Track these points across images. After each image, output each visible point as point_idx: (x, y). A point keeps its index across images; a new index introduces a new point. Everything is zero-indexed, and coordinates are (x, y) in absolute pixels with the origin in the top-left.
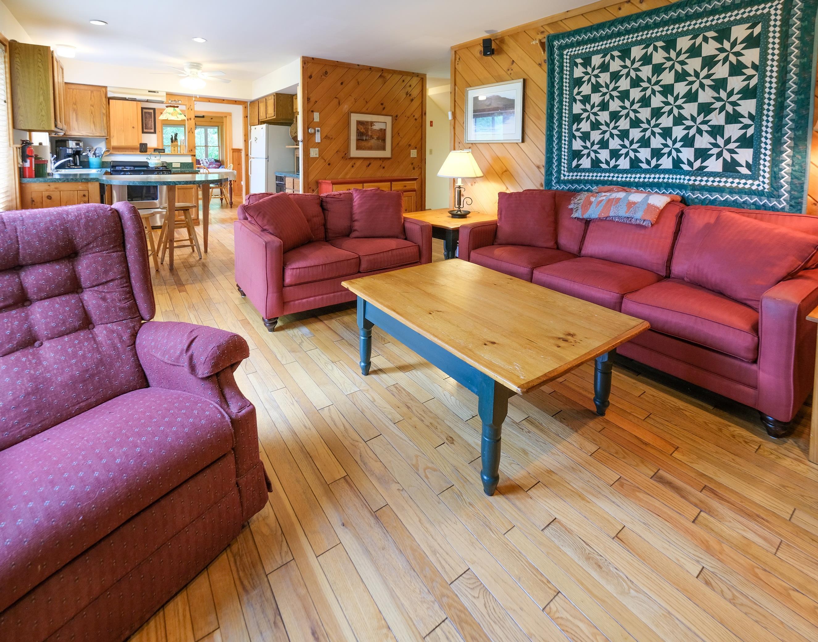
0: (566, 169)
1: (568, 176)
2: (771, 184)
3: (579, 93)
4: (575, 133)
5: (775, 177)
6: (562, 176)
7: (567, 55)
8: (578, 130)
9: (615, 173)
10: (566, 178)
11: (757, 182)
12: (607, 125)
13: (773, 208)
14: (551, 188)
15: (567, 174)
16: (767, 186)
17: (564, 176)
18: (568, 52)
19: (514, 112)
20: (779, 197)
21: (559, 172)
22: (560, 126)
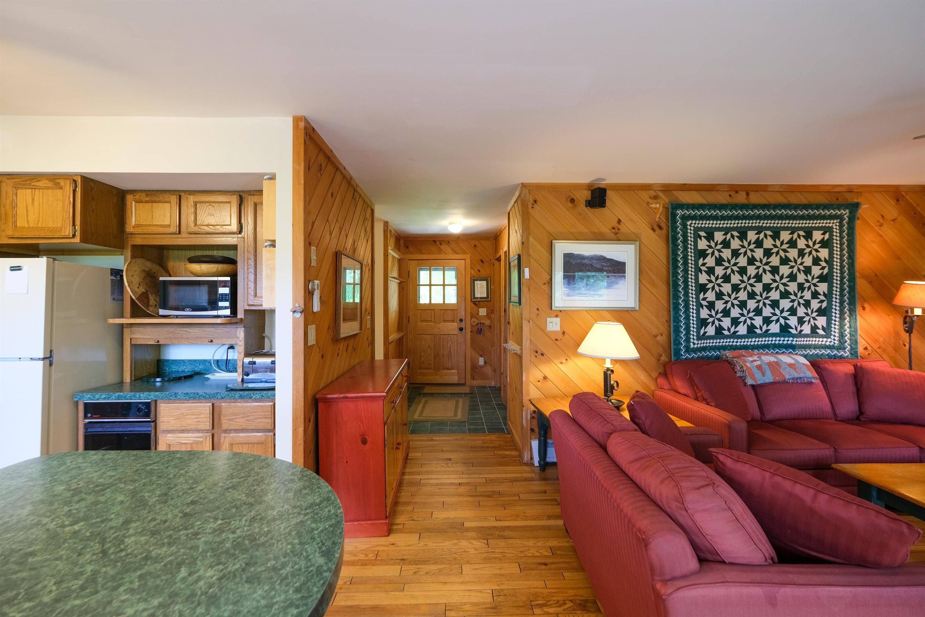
0: (695, 338)
1: (698, 344)
2: (840, 341)
3: (704, 264)
4: (702, 302)
5: (842, 335)
6: (691, 344)
7: (691, 226)
8: (704, 299)
9: (734, 338)
10: (696, 346)
11: (829, 340)
12: (729, 296)
13: (841, 357)
14: (679, 358)
15: (696, 342)
16: (836, 342)
17: (694, 344)
18: (692, 223)
19: (624, 277)
20: (845, 348)
21: (688, 340)
22: (686, 294)
